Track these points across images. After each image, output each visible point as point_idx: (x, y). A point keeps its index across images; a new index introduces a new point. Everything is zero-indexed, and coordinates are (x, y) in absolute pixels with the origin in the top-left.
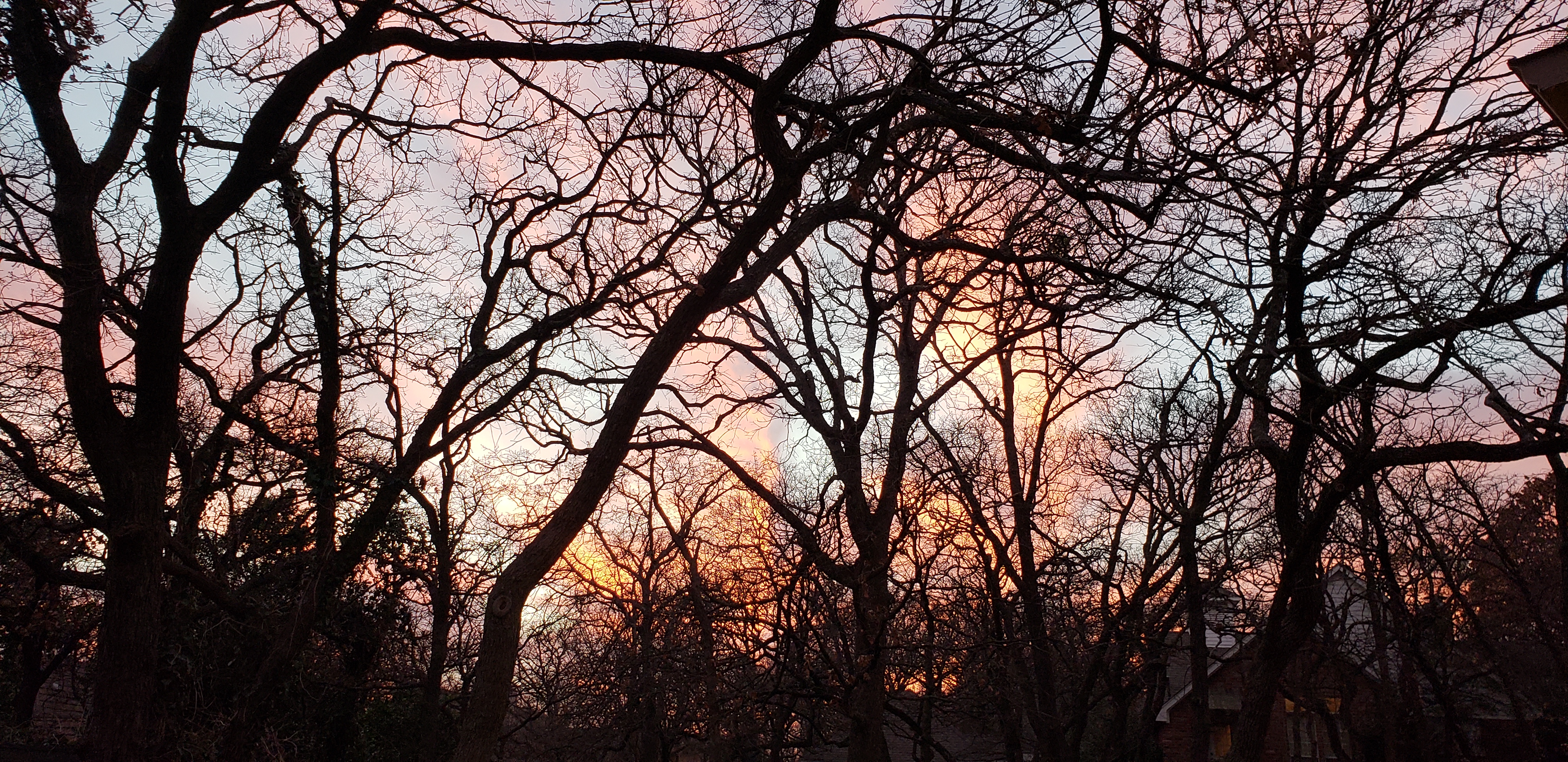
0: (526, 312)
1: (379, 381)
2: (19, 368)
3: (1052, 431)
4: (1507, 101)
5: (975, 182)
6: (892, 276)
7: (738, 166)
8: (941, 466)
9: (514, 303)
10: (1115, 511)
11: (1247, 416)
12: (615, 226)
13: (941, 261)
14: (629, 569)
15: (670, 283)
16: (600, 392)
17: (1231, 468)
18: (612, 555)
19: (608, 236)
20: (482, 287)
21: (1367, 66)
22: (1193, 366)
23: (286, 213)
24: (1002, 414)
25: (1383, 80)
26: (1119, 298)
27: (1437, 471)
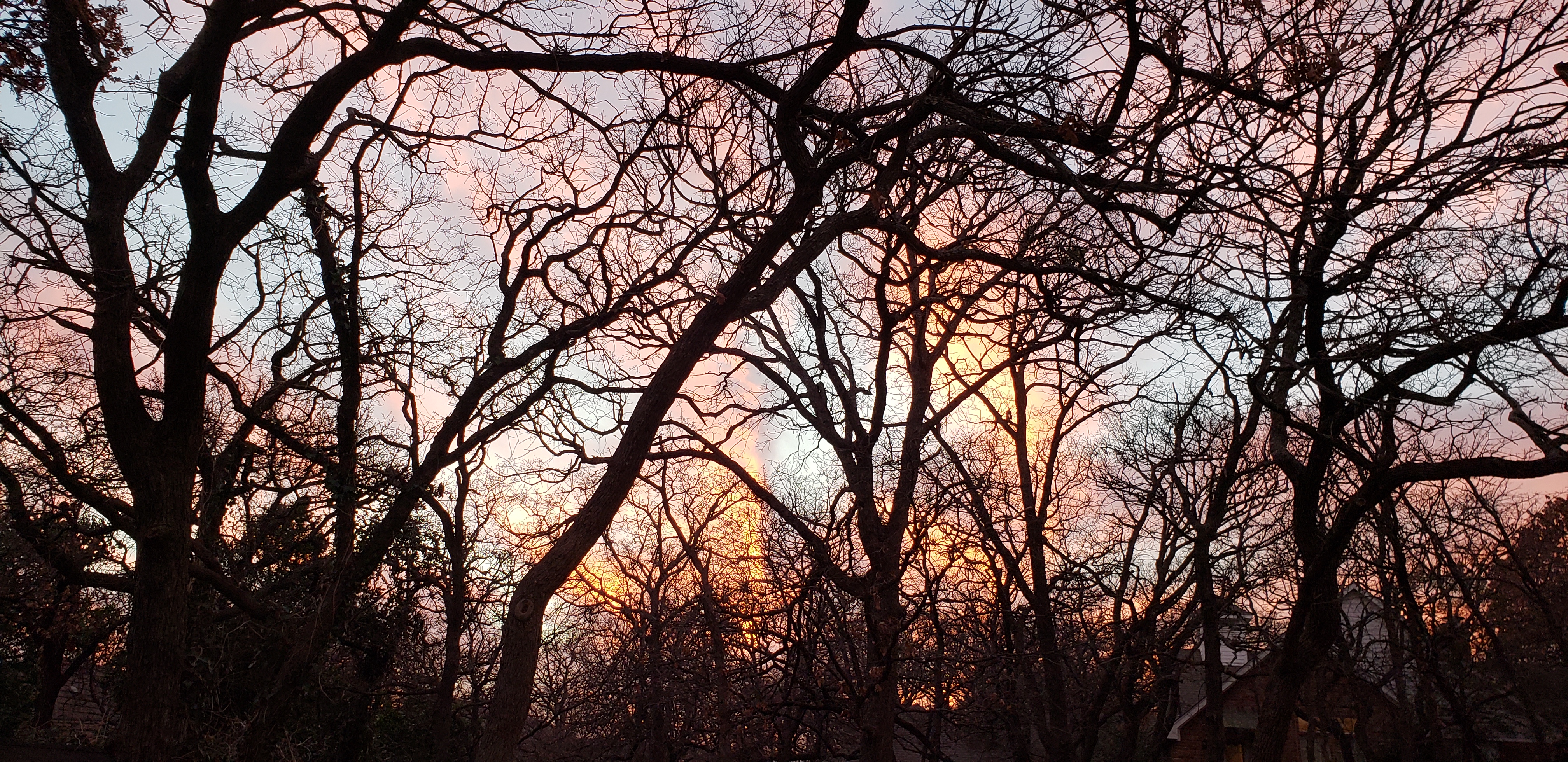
0: (541, 322)
1: (396, 390)
2: (46, 374)
3: (1064, 445)
4: (1534, 113)
5: (990, 193)
6: (905, 287)
7: (754, 176)
8: (952, 479)
9: (529, 313)
10: (1128, 526)
11: (1262, 431)
12: (629, 237)
13: (953, 273)
14: (637, 579)
15: (683, 294)
16: (613, 401)
17: (1245, 483)
18: (621, 565)
19: (622, 247)
20: (500, 297)
21: (1391, 79)
22: (1208, 380)
23: (308, 221)
24: (1014, 428)
25: (1406, 93)
26: (1135, 311)
27: (1456, 487)
